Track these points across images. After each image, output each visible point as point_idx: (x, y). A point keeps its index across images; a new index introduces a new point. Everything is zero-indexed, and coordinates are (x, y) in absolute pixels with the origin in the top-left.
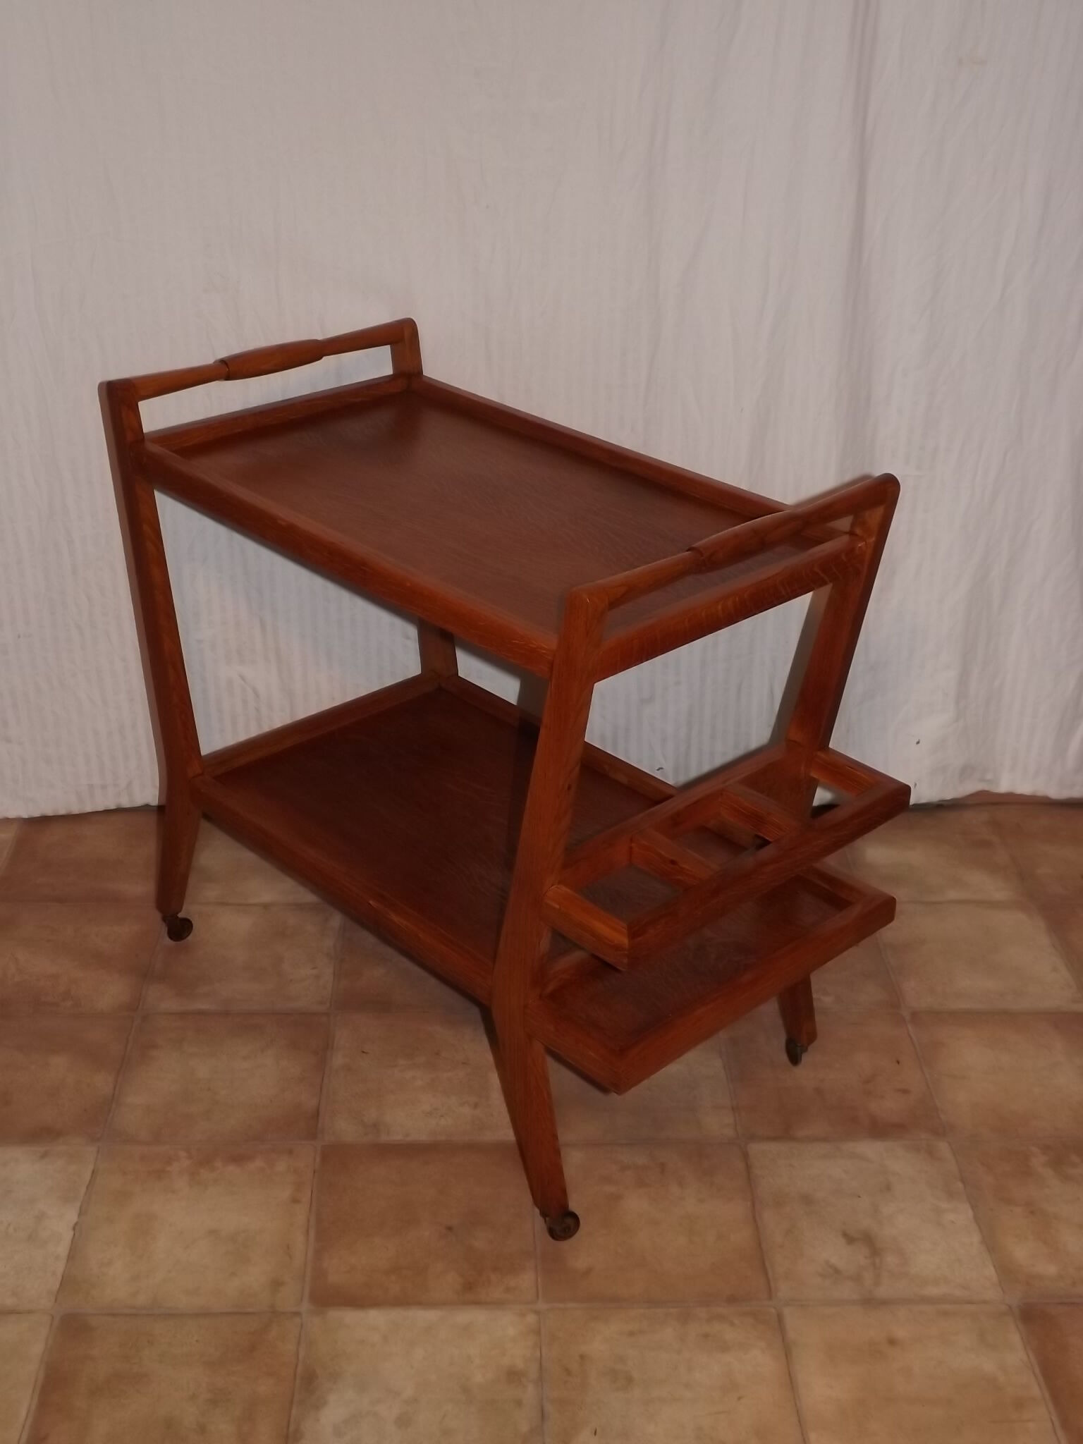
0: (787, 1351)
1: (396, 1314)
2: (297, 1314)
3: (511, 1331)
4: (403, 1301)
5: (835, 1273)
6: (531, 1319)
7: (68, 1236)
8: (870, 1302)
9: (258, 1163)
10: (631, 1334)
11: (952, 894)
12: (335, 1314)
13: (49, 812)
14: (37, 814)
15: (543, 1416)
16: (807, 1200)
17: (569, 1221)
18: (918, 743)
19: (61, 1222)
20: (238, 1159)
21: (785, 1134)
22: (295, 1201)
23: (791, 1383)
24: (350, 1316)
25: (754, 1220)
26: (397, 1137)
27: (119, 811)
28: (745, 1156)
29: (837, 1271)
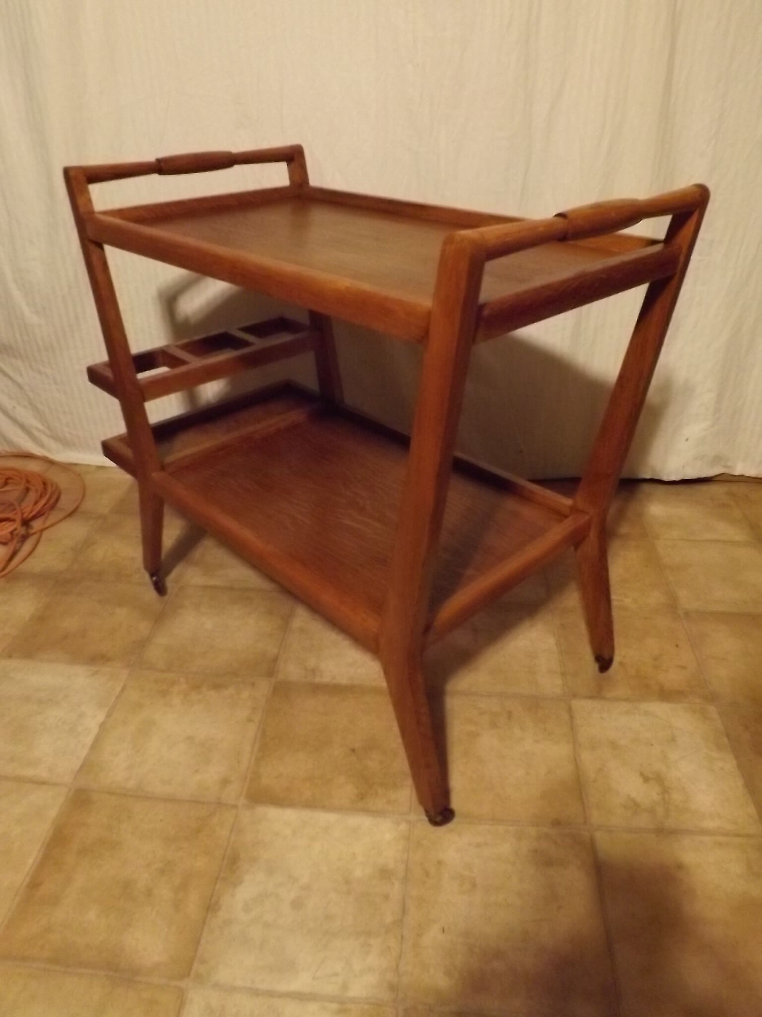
0: (597, 870)
1: (305, 814)
2: (235, 807)
3: (388, 836)
4: (311, 805)
5: (634, 806)
6: (403, 827)
7: (95, 731)
9: (231, 691)
10: (478, 845)
11: (708, 536)
12: (261, 810)
15: (404, 911)
16: (614, 745)
18: (687, 440)
19: (94, 719)
20: (217, 687)
21: (598, 694)
22: (250, 720)
24: (273, 813)
25: (575, 757)
26: (326, 679)
28: (570, 710)
29: (636, 805)
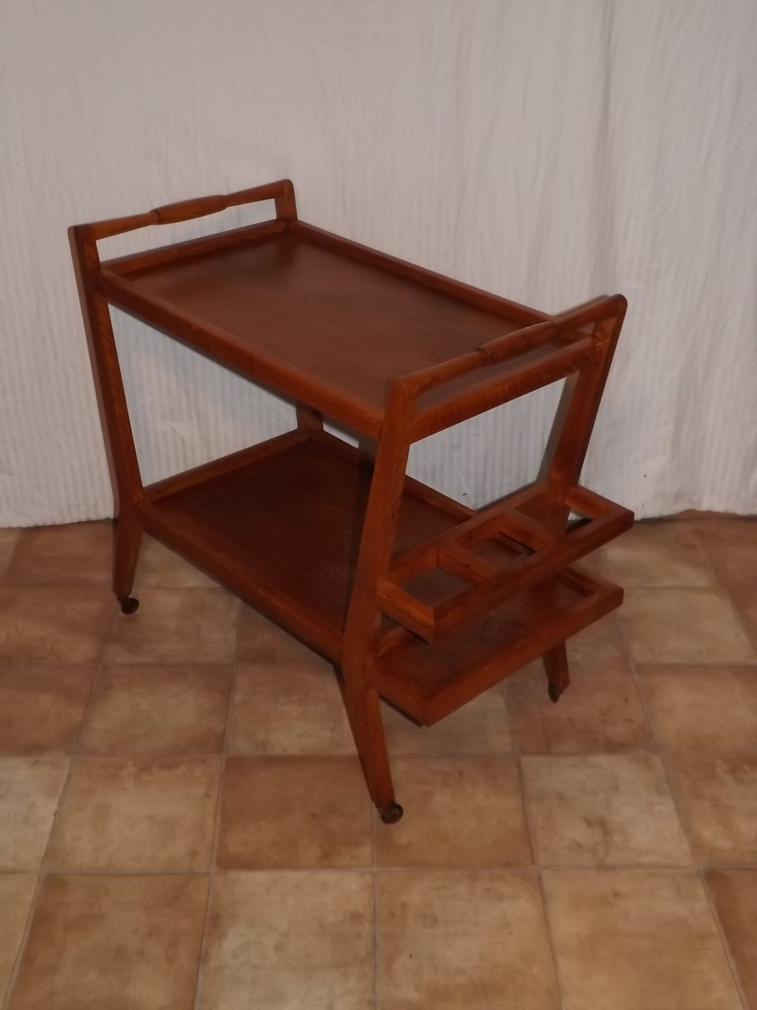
0: (544, 900)
1: (275, 874)
2: (208, 874)
3: (355, 886)
4: (280, 866)
5: (578, 847)
6: (368, 878)
7: (51, 819)
8: (602, 867)
9: (182, 769)
10: (437, 889)
11: (668, 582)
12: (233, 874)
13: (40, 524)
14: (31, 524)
15: (375, 945)
16: (561, 797)
17: (396, 811)
18: (645, 476)
19: (47, 809)
20: (168, 767)
21: (546, 750)
22: (207, 795)
23: (546, 922)
24: (244, 876)
25: (524, 810)
26: (278, 751)
27: (89, 522)
28: (519, 765)
29: (580, 846)
